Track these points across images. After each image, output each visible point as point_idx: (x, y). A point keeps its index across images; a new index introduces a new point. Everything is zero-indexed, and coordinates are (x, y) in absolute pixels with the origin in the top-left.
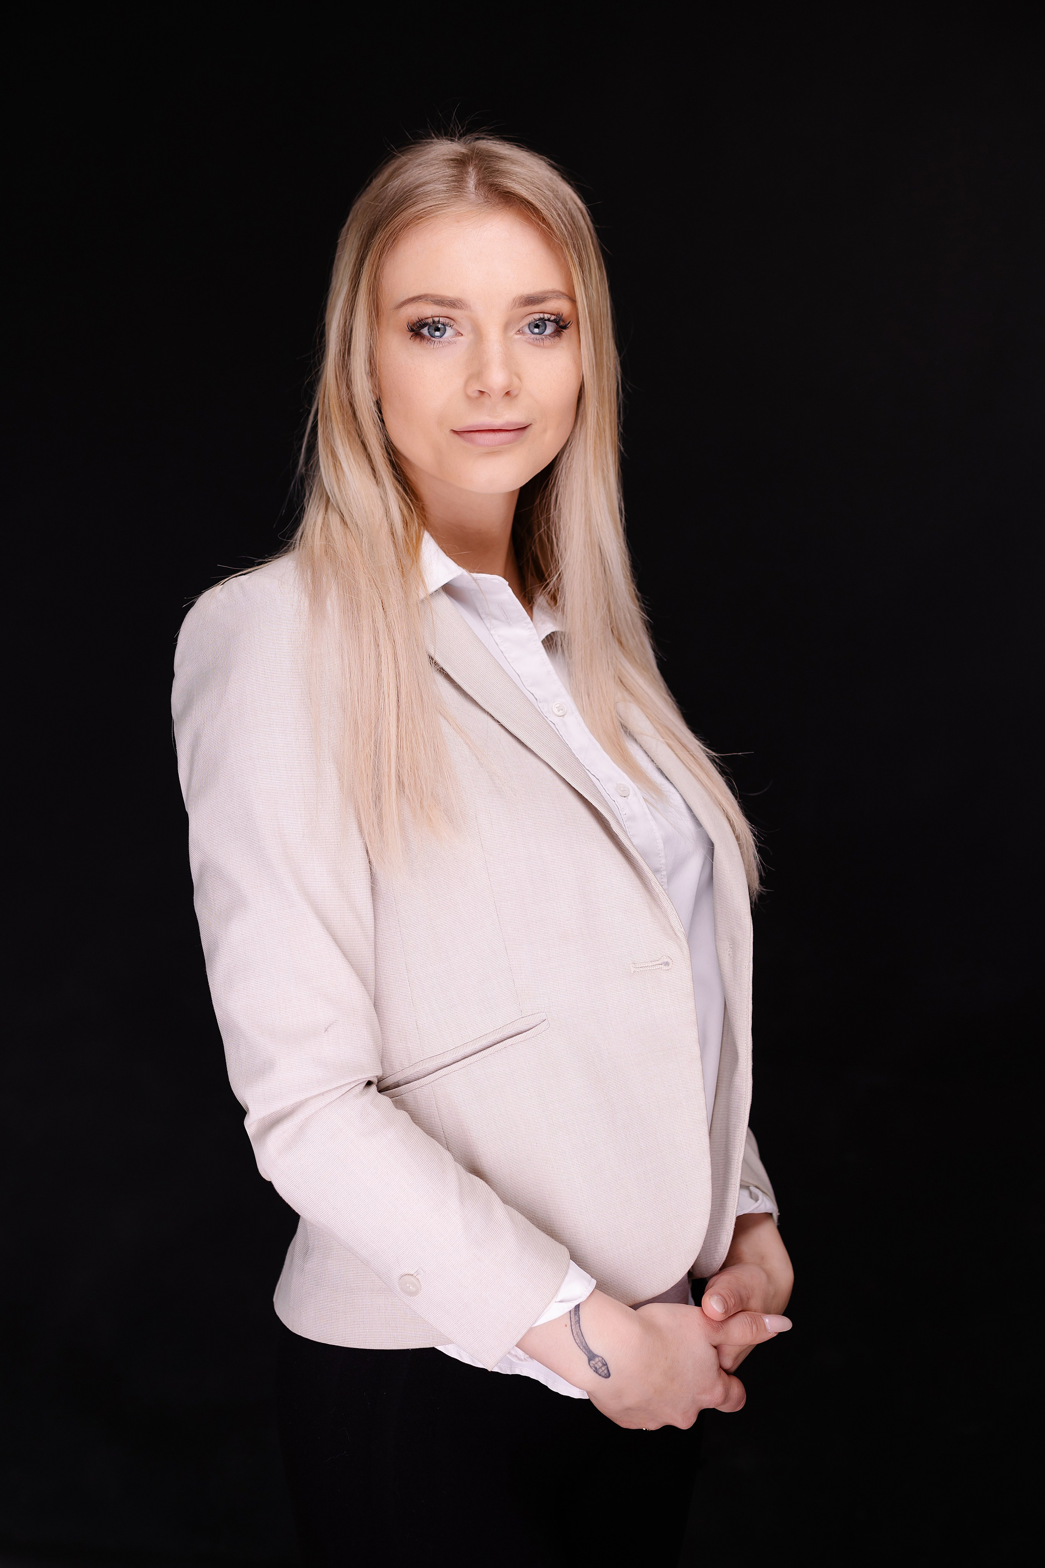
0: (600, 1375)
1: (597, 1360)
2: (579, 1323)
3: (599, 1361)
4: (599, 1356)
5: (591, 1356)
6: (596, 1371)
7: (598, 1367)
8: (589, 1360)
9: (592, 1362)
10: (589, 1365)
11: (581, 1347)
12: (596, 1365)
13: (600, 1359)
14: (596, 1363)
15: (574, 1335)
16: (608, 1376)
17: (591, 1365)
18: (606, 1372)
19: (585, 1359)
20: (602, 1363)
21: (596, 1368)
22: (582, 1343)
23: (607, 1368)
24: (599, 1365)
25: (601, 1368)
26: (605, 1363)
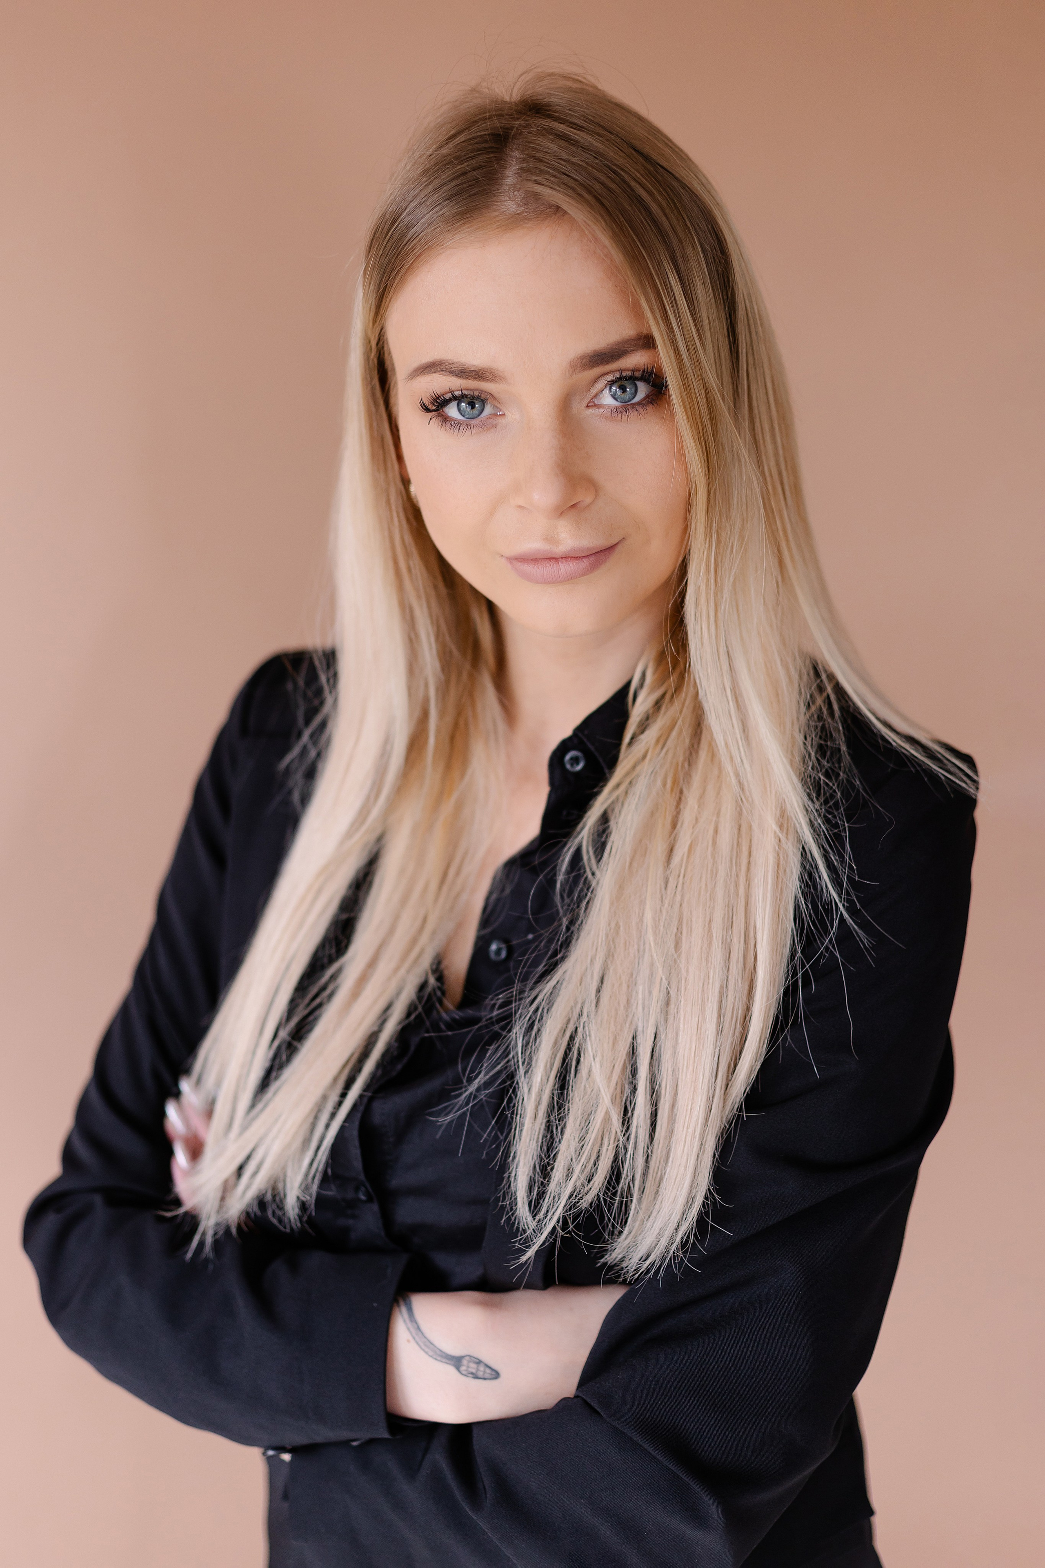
0: (485, 1379)
1: (465, 1362)
3: (469, 1362)
4: (463, 1357)
5: (457, 1362)
6: (475, 1376)
7: (474, 1371)
8: (458, 1367)
9: (463, 1368)
10: (462, 1374)
11: (438, 1357)
12: (470, 1369)
13: (468, 1358)
14: (468, 1367)
15: (424, 1349)
16: (496, 1375)
17: (464, 1372)
18: (488, 1371)
19: (451, 1370)
20: (473, 1361)
21: (472, 1373)
22: (436, 1353)
23: (487, 1366)
24: (473, 1367)
25: (478, 1370)
26: (478, 1361)
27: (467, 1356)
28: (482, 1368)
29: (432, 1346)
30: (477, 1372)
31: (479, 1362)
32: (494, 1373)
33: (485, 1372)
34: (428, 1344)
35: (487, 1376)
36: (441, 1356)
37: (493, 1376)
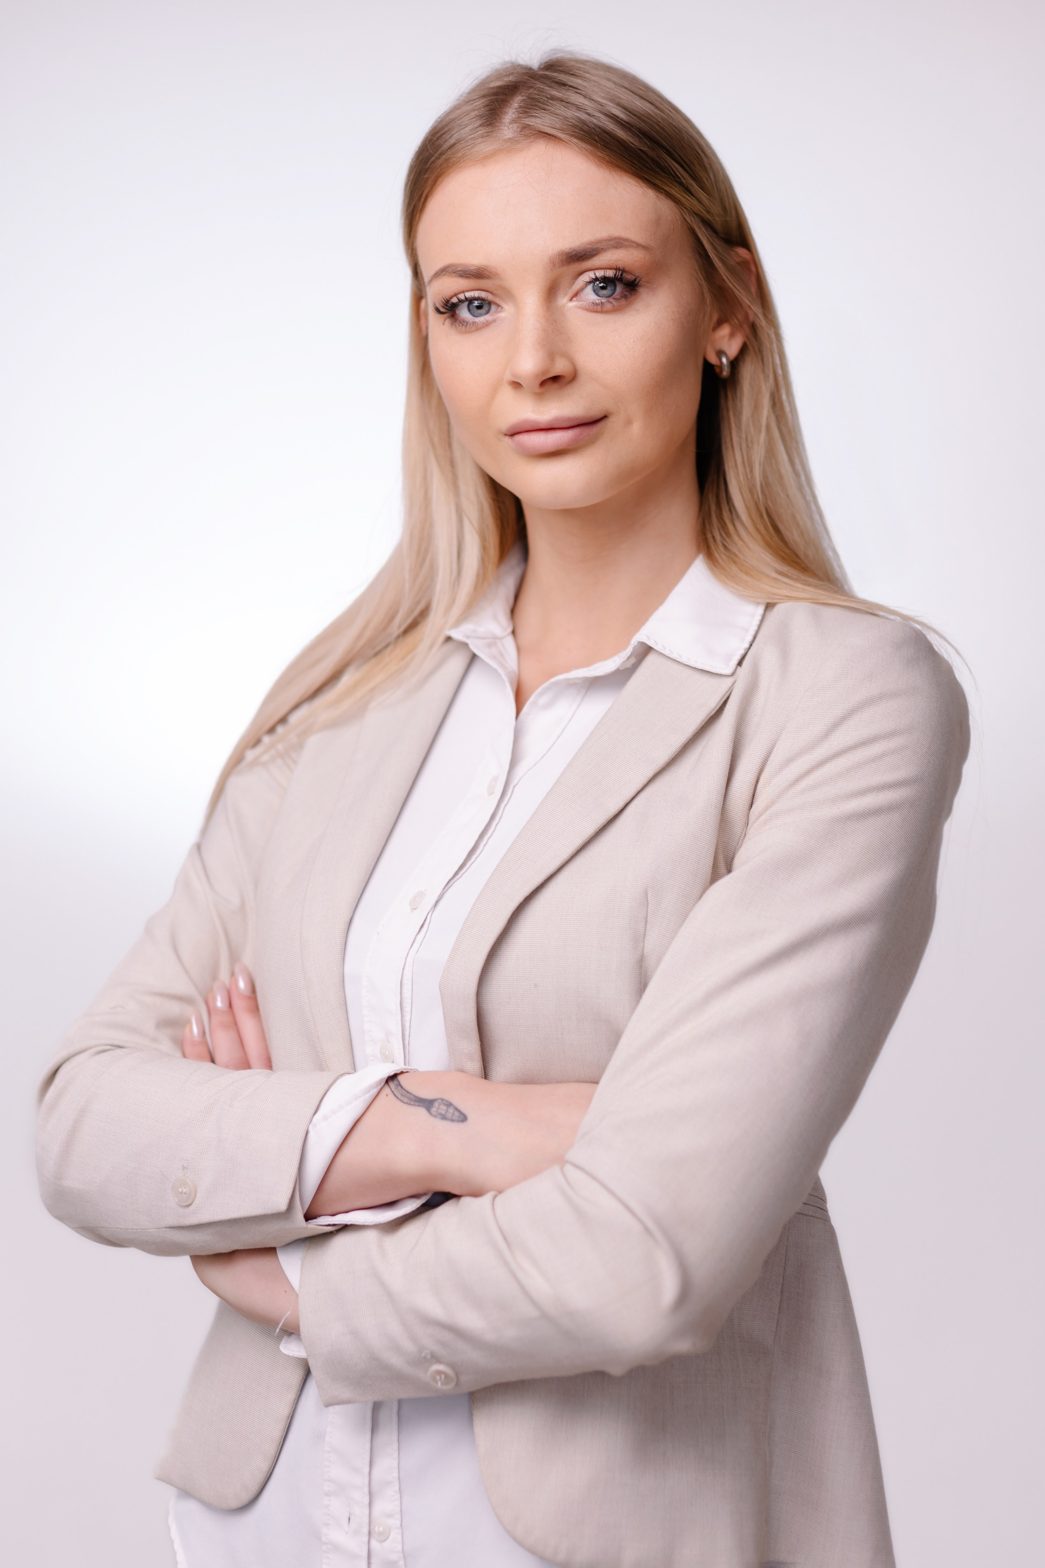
0: (452, 1120)
1: (436, 1104)
2: (400, 1085)
3: (440, 1104)
4: (435, 1100)
5: (429, 1104)
6: (444, 1117)
7: (443, 1112)
8: (428, 1109)
9: (434, 1110)
10: (432, 1115)
11: (412, 1103)
12: (440, 1111)
13: (440, 1101)
14: (438, 1108)
15: (399, 1097)
16: (463, 1118)
17: (434, 1113)
18: (457, 1114)
19: (423, 1112)
20: (445, 1105)
21: (441, 1114)
22: (410, 1099)
23: (456, 1109)
24: (443, 1108)
25: (447, 1111)
26: (448, 1103)
27: (439, 1099)
28: (451, 1110)
29: (408, 1095)
30: (445, 1113)
31: (449, 1105)
32: (461, 1116)
33: (453, 1114)
34: (405, 1093)
35: (455, 1118)
36: (416, 1101)
37: (460, 1119)
